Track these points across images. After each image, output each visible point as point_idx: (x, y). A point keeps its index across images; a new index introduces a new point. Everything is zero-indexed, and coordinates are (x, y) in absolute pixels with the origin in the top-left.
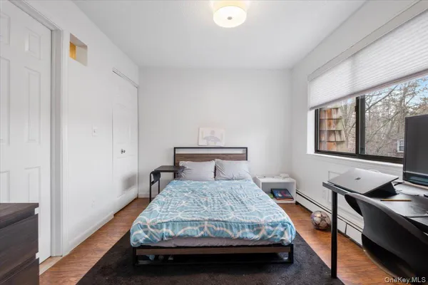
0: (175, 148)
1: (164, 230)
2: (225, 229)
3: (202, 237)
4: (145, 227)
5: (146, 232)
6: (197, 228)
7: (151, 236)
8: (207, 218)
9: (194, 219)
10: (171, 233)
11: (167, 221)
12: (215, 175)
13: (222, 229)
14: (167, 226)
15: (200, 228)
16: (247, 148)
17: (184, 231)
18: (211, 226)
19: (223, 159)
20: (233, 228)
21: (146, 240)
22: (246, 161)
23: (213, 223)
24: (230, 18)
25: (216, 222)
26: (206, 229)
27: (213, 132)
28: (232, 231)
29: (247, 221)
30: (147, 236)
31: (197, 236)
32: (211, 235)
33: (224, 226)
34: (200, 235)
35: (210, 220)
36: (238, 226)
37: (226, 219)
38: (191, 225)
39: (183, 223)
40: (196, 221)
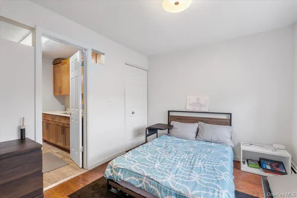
0: (169, 112)
1: (119, 174)
2: (156, 189)
3: (140, 188)
4: (112, 167)
5: (112, 171)
6: (137, 180)
7: (113, 175)
8: (146, 174)
9: (138, 172)
10: (122, 178)
11: (122, 167)
12: (197, 135)
13: (154, 187)
14: (122, 171)
15: (140, 181)
16: (231, 114)
17: (130, 179)
18: (147, 182)
19: (206, 122)
20: (162, 190)
21: (110, 176)
22: (229, 126)
23: (149, 180)
24: (177, 3)
25: (151, 181)
26: (143, 183)
27: (198, 99)
28: (161, 193)
29: (176, 189)
30: (111, 175)
31: (137, 186)
32: (146, 189)
33: (156, 186)
34: (139, 186)
35: (147, 177)
36: (167, 191)
37: (160, 181)
38: (135, 176)
39: (131, 173)
40: (139, 174)
